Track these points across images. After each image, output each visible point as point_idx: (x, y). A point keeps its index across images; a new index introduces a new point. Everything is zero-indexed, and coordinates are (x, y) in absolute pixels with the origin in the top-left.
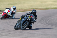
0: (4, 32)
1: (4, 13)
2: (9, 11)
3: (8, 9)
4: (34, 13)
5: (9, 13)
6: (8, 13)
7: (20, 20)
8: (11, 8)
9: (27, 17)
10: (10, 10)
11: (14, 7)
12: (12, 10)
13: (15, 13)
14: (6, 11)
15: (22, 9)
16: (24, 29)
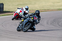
0: (13, 35)
1: (15, 14)
2: (21, 12)
3: (20, 9)
4: (38, 14)
5: (22, 14)
6: (20, 13)
7: (23, 21)
8: (23, 8)
9: (29, 18)
10: (22, 10)
11: (27, 7)
12: (25, 10)
13: (28, 13)
14: (18, 11)
15: (33, 10)
16: (26, 31)
